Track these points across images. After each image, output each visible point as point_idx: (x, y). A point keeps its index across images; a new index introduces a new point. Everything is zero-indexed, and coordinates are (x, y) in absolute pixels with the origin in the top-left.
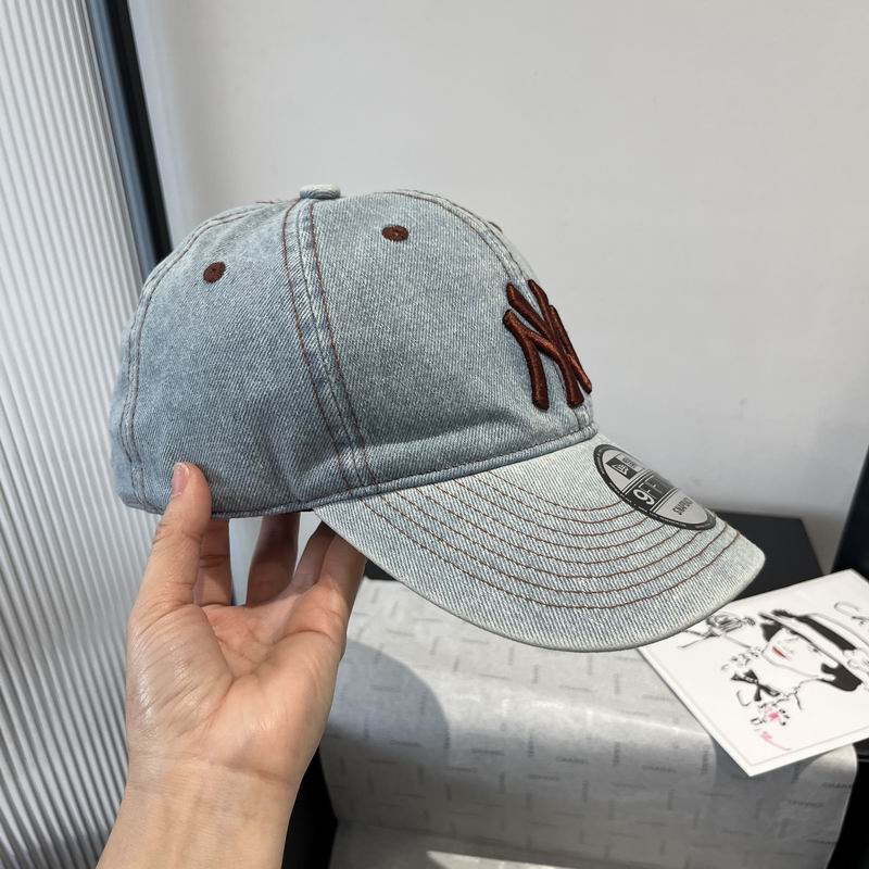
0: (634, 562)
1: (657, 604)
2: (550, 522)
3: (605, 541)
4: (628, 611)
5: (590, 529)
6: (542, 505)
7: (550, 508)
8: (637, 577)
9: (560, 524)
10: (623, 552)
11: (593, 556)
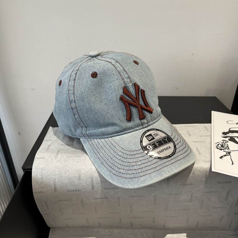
0: (136, 167)
1: (136, 180)
2: (120, 153)
3: (131, 160)
4: (129, 180)
5: (129, 157)
6: (120, 149)
7: (121, 149)
8: (134, 172)
9: (122, 154)
10: (134, 164)
11: (126, 164)
